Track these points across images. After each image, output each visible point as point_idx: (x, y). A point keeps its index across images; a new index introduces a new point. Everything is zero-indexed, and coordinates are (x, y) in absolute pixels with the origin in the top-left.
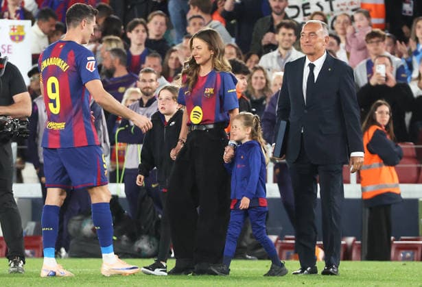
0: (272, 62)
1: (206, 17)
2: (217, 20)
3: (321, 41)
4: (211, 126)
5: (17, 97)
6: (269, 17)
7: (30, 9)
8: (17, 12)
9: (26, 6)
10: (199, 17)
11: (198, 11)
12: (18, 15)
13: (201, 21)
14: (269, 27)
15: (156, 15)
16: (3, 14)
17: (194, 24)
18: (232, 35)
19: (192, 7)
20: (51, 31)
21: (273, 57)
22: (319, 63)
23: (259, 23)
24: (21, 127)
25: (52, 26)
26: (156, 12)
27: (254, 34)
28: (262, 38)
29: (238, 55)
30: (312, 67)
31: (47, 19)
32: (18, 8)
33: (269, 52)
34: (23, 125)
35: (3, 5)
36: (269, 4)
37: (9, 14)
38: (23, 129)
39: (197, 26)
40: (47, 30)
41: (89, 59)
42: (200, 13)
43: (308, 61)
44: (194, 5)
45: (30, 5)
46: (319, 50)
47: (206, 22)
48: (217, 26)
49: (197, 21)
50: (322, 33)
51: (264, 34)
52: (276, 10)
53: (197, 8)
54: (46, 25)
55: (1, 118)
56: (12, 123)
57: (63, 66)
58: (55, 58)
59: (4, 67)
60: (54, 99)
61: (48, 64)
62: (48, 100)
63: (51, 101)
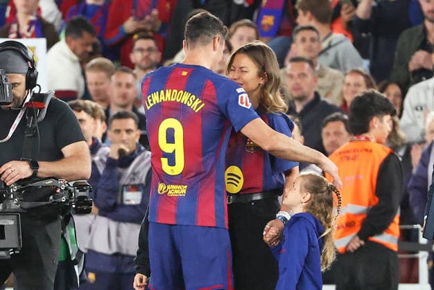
0: (426, 97)
1: (322, 29)
2: (340, 32)
4: (258, 197)
5: (67, 150)
6: (420, 27)
7: (50, 20)
8: (31, 23)
9: (44, 15)
10: (311, 28)
11: (310, 19)
12: (33, 29)
13: (314, 34)
14: (419, 43)
15: (240, 26)
16: (9, 28)
17: (304, 40)
18: (364, 55)
19: (301, 12)
20: (85, 52)
21: (428, 88)
23: (404, 37)
24: (82, 194)
25: (87, 45)
26: (241, 22)
27: (396, 54)
28: (410, 59)
29: (369, 85)
31: (79, 34)
32: (33, 18)
33: (419, 80)
34: (84, 191)
35: (8, 14)
36: (419, 5)
37: (18, 27)
38: (85, 197)
39: (308, 43)
40: (80, 50)
41: (239, 90)
42: (313, 23)
44: (305, 9)
45: (51, 14)
47: (322, 37)
48: (341, 42)
49: (308, 35)
51: (413, 53)
52: (430, 16)
53: (309, 14)
54: (77, 43)
55: (49, 182)
56: (66, 189)
57: (194, 103)
58: (175, 91)
59: (46, 106)
60: (171, 151)
61: (162, 98)
62: (159, 154)
63: (165, 155)
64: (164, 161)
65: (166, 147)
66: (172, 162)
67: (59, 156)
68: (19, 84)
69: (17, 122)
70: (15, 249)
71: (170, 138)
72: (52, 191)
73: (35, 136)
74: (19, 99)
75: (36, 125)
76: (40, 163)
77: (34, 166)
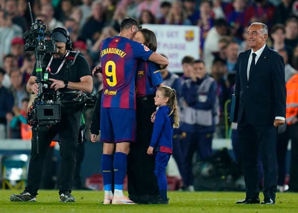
3: (260, 37)
5: (82, 79)
22: (259, 53)
30: (254, 55)
43: (252, 52)
46: (260, 44)
50: (262, 32)
55: (74, 92)
56: (82, 95)
57: (121, 54)
58: (113, 49)
59: (75, 58)
60: (111, 76)
61: (107, 52)
62: (105, 77)
63: (108, 77)
64: (108, 80)
65: (108, 74)
66: (112, 81)
67: (79, 81)
68: (62, 47)
69: (61, 65)
70: (58, 120)
71: (110, 70)
72: (75, 96)
73: (69, 72)
74: (62, 54)
75: (70, 67)
76: (69, 82)
77: (66, 83)
